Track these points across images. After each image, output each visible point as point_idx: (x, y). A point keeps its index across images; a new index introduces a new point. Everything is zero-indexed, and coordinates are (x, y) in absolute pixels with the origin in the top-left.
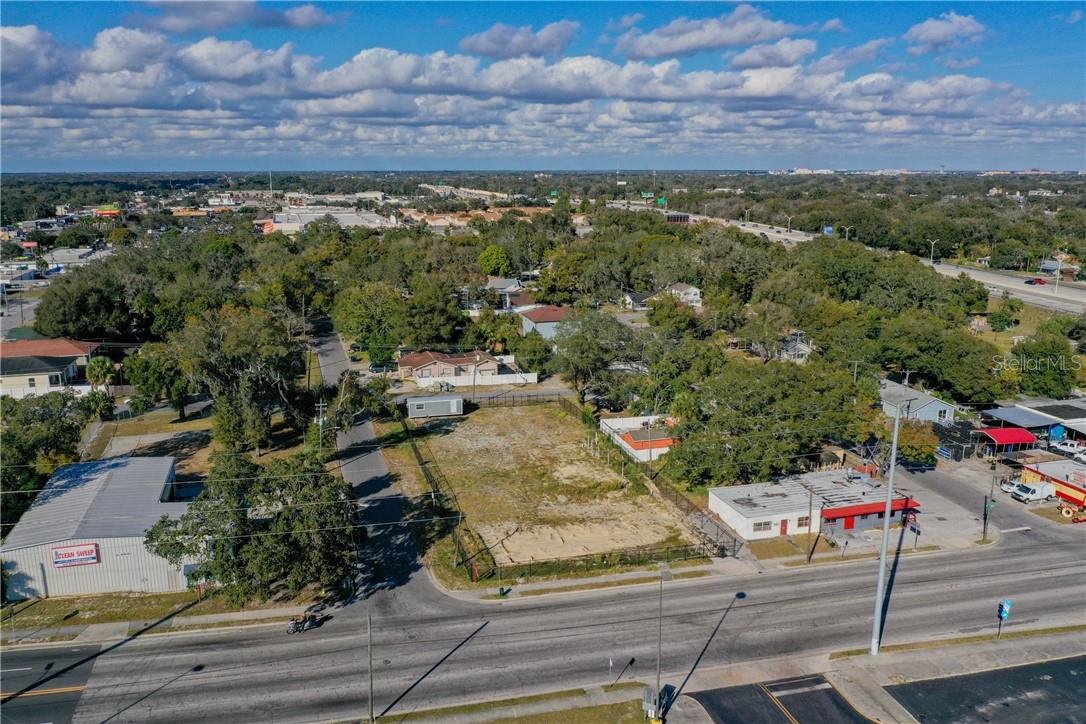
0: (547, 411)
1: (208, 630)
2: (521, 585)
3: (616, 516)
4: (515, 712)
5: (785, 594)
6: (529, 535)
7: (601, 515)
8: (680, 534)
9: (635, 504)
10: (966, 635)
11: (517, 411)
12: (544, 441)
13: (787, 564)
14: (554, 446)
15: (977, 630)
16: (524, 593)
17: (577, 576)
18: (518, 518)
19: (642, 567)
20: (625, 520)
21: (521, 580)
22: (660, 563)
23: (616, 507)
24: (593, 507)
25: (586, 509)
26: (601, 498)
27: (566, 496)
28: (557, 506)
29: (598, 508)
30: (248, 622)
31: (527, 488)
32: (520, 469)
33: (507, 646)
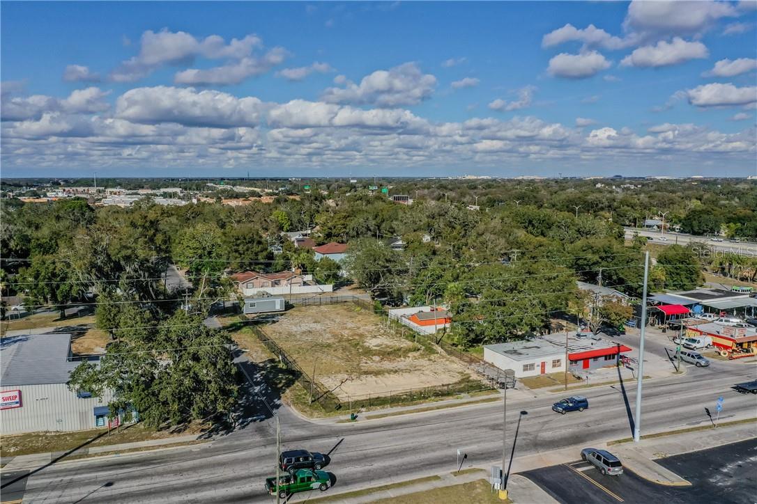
0: (345, 307)
1: (121, 454)
2: (364, 413)
3: (419, 368)
4: (391, 494)
6: (359, 382)
7: (408, 367)
8: (470, 377)
9: (430, 360)
10: (692, 426)
11: (323, 308)
12: (349, 325)
13: (552, 391)
14: (359, 328)
15: (698, 423)
16: (369, 418)
17: (405, 405)
18: (347, 371)
19: (451, 397)
20: (427, 370)
21: (363, 409)
22: (463, 395)
23: (417, 362)
24: (400, 363)
25: (395, 364)
26: (405, 357)
27: (379, 356)
28: (374, 363)
29: (404, 363)
30: (153, 447)
31: (348, 353)
32: (339, 342)
33: (369, 451)
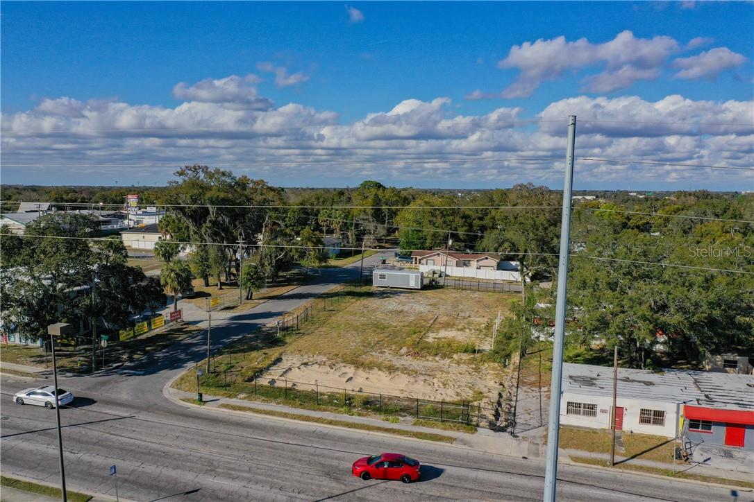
2: (236, 399)
3: (438, 373)
5: (516, 487)
6: (325, 369)
7: (423, 370)
8: (480, 400)
9: (475, 368)
13: (576, 459)
16: (224, 406)
17: (300, 406)
19: (382, 417)
20: (442, 378)
23: (449, 367)
25: (415, 362)
